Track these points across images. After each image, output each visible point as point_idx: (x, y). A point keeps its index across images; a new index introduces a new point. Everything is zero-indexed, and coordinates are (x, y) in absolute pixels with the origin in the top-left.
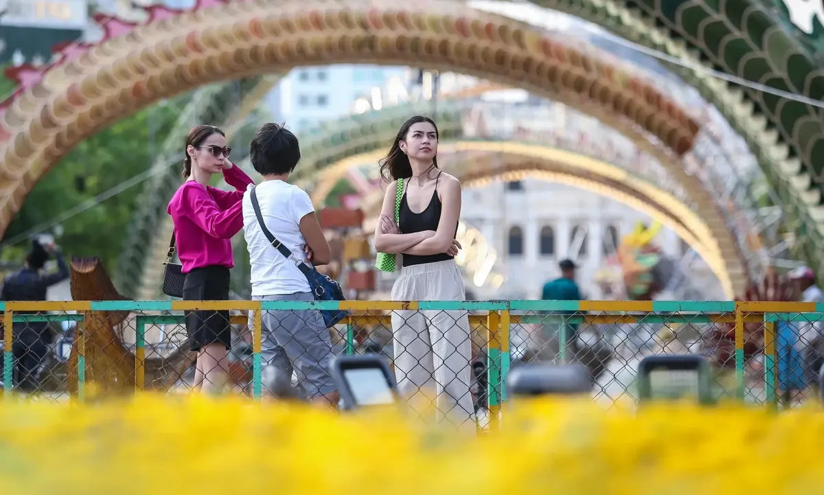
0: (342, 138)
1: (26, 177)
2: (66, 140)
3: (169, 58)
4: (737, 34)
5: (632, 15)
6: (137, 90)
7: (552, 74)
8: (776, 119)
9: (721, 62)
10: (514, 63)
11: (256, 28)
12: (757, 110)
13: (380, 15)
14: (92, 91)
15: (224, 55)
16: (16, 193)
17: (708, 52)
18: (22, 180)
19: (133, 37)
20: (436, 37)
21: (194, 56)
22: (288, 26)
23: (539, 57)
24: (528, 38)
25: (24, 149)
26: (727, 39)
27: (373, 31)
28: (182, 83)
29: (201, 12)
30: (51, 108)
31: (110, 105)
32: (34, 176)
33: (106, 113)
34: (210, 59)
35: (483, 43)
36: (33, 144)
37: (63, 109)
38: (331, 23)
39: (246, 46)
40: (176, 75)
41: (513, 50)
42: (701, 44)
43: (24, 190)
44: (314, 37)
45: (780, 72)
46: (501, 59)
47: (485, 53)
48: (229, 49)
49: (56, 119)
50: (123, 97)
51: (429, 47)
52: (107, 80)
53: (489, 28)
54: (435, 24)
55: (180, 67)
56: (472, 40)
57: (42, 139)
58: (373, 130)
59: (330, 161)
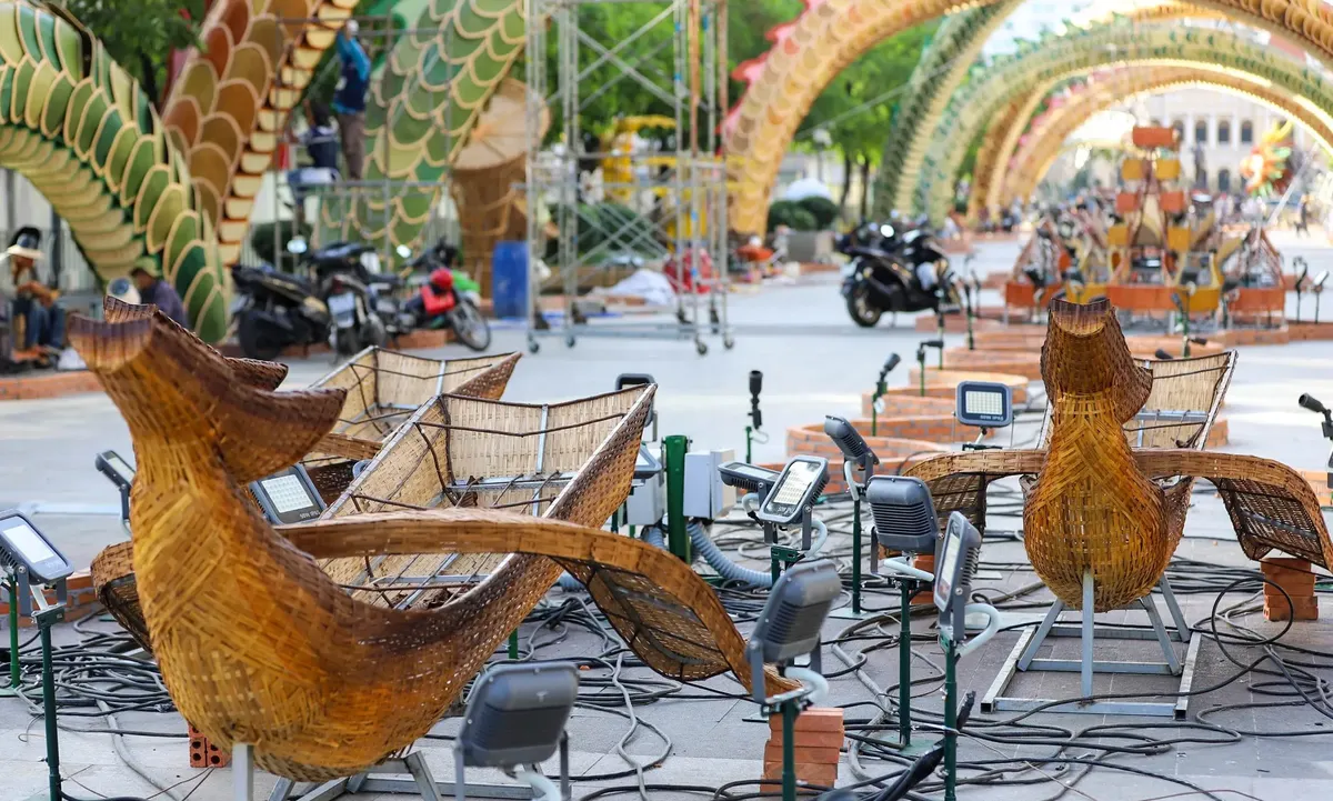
6: (908, 11)
14: (870, 11)
16: (803, 99)
18: (809, 88)
30: (835, 26)
31: (886, 23)
32: (820, 84)
33: (883, 31)
36: (819, 56)
37: (844, 26)
43: (812, 97)
49: (839, 35)
50: (896, 17)
57: (827, 53)
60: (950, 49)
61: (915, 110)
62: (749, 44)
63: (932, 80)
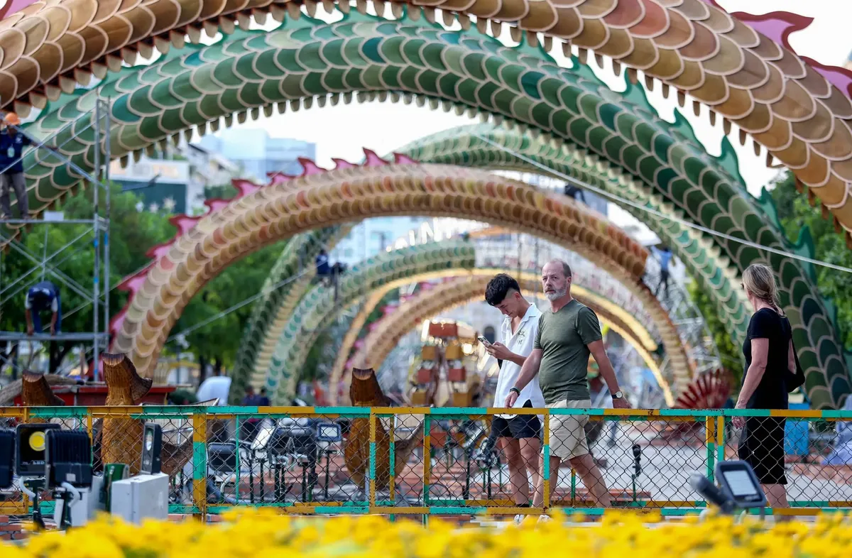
0: (391, 266)
1: (184, 294)
2: (213, 269)
3: (286, 210)
4: (711, 200)
5: (637, 186)
6: (262, 233)
7: (554, 223)
8: (737, 260)
9: (699, 219)
10: (527, 215)
11: (347, 189)
12: (723, 254)
13: (433, 181)
14: (232, 234)
15: (324, 209)
16: (177, 306)
17: (690, 213)
18: (181, 297)
19: (260, 195)
20: (473, 197)
21: (303, 209)
22: (369, 188)
23: (544, 211)
24: (537, 198)
25: (183, 275)
26: (704, 203)
27: (429, 192)
28: (293, 227)
29: (307, 178)
30: (202, 246)
31: (244, 244)
32: (190, 294)
33: (241, 250)
34: (314, 211)
35: (505, 201)
36: (189, 272)
37: (210, 246)
38: (399, 187)
39: (340, 202)
40: (290, 222)
41: (527, 206)
42: (685, 207)
43: (183, 304)
44: (388, 196)
45: (740, 227)
46: (518, 212)
47: (507, 208)
48: (327, 204)
49: (206, 254)
50: (253, 238)
51: (468, 204)
52: (242, 226)
53: (510, 190)
54: (472, 188)
55: (293, 216)
56: (498, 199)
57: (197, 267)
58: (412, 260)
59: (381, 283)
60: (296, 263)
61: (264, 315)
62: (128, 259)
63: (280, 290)
